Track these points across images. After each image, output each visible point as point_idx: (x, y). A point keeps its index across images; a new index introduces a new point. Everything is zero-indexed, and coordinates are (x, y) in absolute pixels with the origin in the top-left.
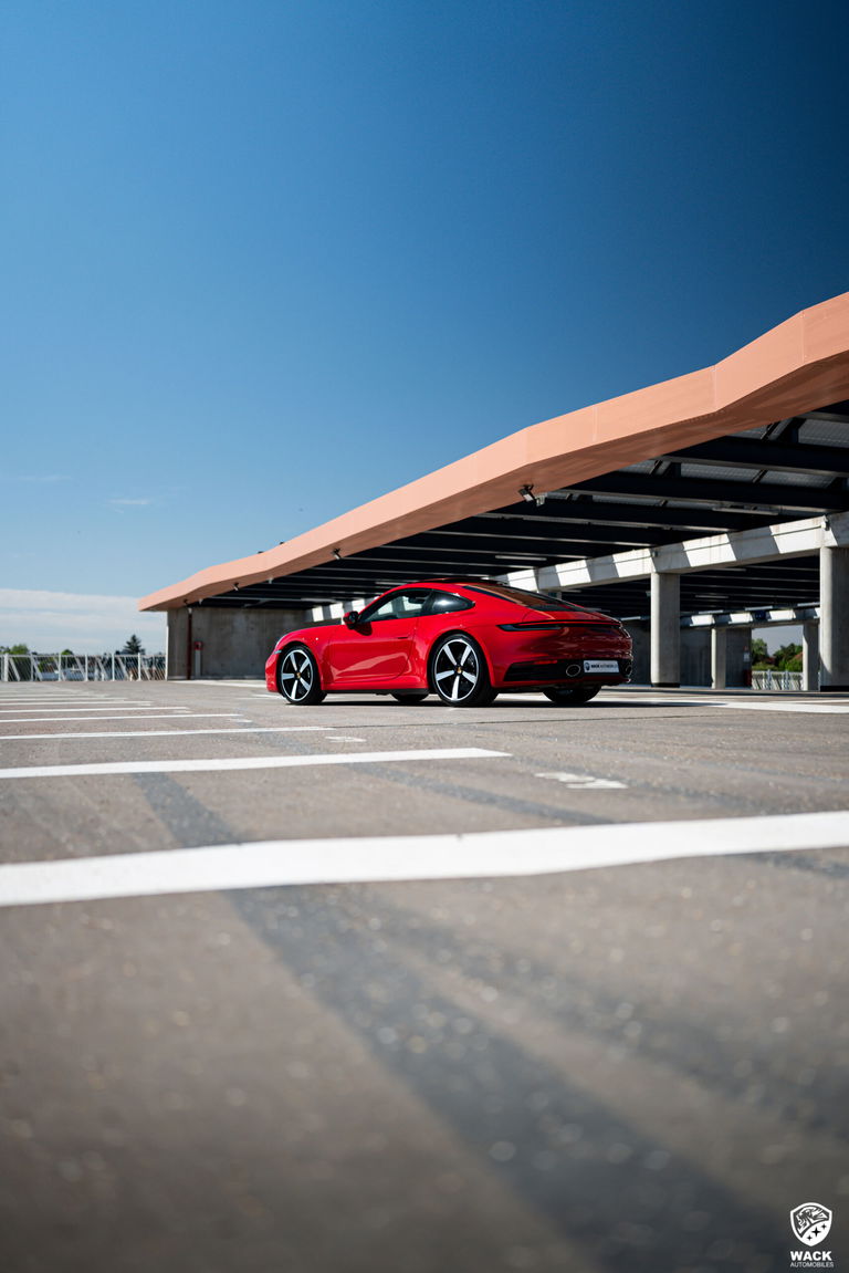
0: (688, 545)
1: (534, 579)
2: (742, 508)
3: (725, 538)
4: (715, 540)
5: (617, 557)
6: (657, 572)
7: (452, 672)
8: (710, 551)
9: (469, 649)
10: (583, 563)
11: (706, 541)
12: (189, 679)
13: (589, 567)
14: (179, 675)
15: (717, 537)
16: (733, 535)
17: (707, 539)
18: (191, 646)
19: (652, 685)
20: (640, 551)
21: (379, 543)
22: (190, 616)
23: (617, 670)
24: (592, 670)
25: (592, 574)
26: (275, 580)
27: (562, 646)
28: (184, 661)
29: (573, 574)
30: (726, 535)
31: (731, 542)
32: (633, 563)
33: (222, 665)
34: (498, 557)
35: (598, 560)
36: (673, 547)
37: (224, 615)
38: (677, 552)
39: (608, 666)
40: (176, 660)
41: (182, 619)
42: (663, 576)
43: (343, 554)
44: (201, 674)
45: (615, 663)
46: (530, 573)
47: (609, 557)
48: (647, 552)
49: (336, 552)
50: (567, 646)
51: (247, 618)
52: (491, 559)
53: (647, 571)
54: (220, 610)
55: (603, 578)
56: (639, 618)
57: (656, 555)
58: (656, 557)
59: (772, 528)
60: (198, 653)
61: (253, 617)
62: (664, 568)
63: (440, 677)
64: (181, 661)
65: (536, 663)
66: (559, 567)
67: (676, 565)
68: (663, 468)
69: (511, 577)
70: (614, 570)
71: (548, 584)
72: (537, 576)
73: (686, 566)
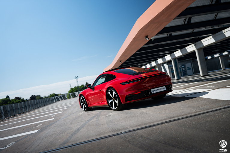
0: (202, 41)
1: (170, 57)
2: (214, 27)
3: (211, 37)
4: (209, 38)
5: (187, 48)
6: (197, 49)
7: (112, 100)
8: (208, 41)
9: (114, 92)
10: (180, 51)
11: (207, 39)
13: (181, 51)
16: (213, 35)
19: (201, 77)
20: (191, 45)
21: (128, 57)
23: (165, 89)
24: (155, 92)
25: (182, 53)
27: (145, 86)
29: (178, 54)
31: (213, 37)
32: (191, 48)
34: (158, 54)
35: (183, 49)
36: (199, 42)
39: (161, 89)
42: (198, 50)
45: (165, 87)
46: (169, 55)
47: (185, 48)
48: (193, 45)
49: (121, 61)
50: (147, 85)
53: (194, 49)
55: (185, 53)
57: (195, 45)
58: (195, 46)
59: (223, 31)
62: (198, 48)
63: (110, 102)
65: (134, 94)
66: (175, 53)
67: (200, 46)
68: (186, 22)
69: (166, 57)
70: (187, 51)
71: (173, 57)
72: (171, 56)
73: (203, 46)
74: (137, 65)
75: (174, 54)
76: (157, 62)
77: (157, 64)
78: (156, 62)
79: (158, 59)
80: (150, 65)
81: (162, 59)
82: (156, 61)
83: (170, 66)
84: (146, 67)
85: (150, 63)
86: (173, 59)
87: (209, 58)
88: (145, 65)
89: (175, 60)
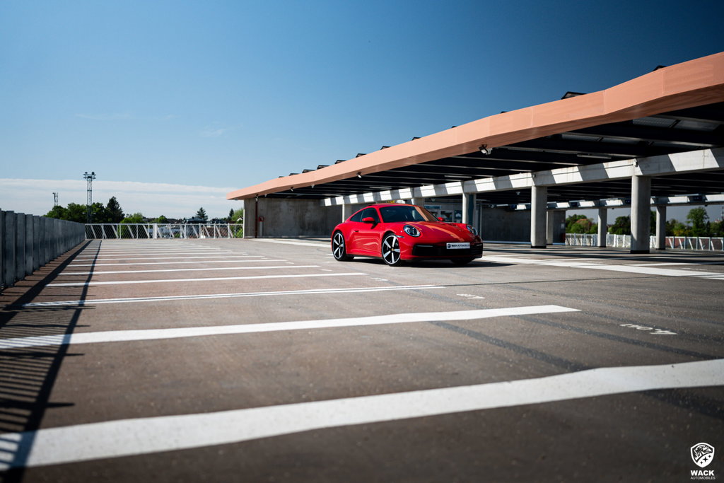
0: (554, 171)
1: (461, 187)
2: (591, 155)
3: (576, 169)
4: (570, 169)
5: (511, 177)
6: (535, 186)
8: (567, 175)
10: (491, 179)
11: (565, 170)
12: (256, 237)
13: (494, 181)
14: (251, 235)
15: (572, 168)
16: (581, 167)
17: (565, 169)
18: (258, 219)
19: (532, 247)
20: (525, 174)
22: (257, 202)
25: (496, 186)
26: (315, 186)
28: (254, 228)
29: (485, 185)
30: (576, 167)
31: (580, 171)
32: (521, 180)
33: (274, 230)
34: (445, 176)
35: (500, 178)
36: (545, 172)
37: (275, 202)
38: (548, 175)
40: (249, 228)
41: (252, 204)
42: (538, 188)
43: (363, 174)
44: (263, 235)
46: (459, 184)
47: (506, 177)
48: (530, 175)
49: (359, 173)
51: (288, 204)
53: (529, 185)
54: (273, 199)
55: (503, 187)
56: (507, 205)
57: (535, 176)
58: (535, 178)
59: (604, 164)
60: (261, 223)
61: (291, 203)
62: (539, 184)
64: (252, 227)
66: (476, 181)
67: (547, 182)
69: (447, 185)
70: (510, 184)
71: (470, 190)
73: (553, 182)
75: (474, 184)
76: (419, 191)
77: (416, 196)
78: (413, 191)
79: (422, 185)
80: (392, 194)
81: (435, 188)
82: (415, 188)
84: (377, 197)
85: (394, 189)
86: (466, 194)
89: (470, 196)
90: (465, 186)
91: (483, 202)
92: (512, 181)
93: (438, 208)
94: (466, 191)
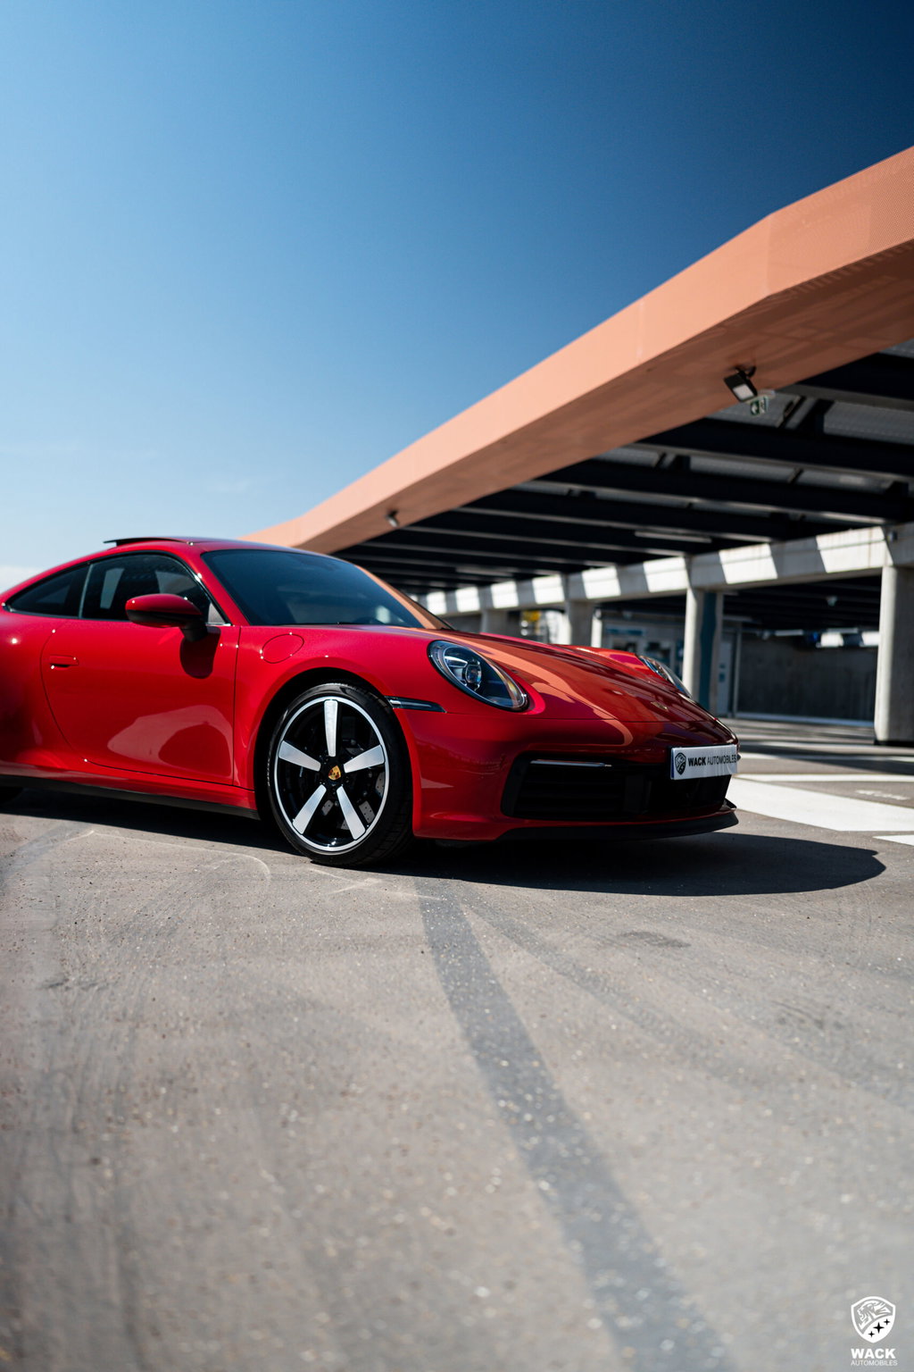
1: (684, 574)
5: (824, 541)
6: (895, 566)
10: (766, 548)
13: (777, 558)
19: (878, 744)
20: (866, 531)
21: (455, 501)
25: (779, 565)
29: (749, 565)
32: (851, 550)
34: (638, 534)
35: (791, 545)
42: (902, 573)
43: (405, 520)
46: (679, 562)
47: (809, 542)
48: (878, 532)
49: (393, 514)
52: (626, 537)
53: (875, 563)
55: (799, 572)
56: (800, 633)
57: (896, 537)
58: (895, 541)
62: (906, 560)
66: (725, 556)
69: (649, 567)
70: (819, 561)
71: (707, 581)
72: (689, 568)
74: (452, 571)
75: (718, 564)
76: (581, 583)
77: (573, 595)
78: (566, 586)
79: (587, 568)
80: (519, 590)
81: (620, 577)
82: (573, 577)
83: (615, 632)
84: (486, 598)
85: (523, 577)
86: (697, 590)
87: (831, 639)
88: (484, 583)
89: (708, 597)
90: (694, 571)
91: (745, 625)
92: (825, 556)
93: (638, 633)
94: (699, 582)
